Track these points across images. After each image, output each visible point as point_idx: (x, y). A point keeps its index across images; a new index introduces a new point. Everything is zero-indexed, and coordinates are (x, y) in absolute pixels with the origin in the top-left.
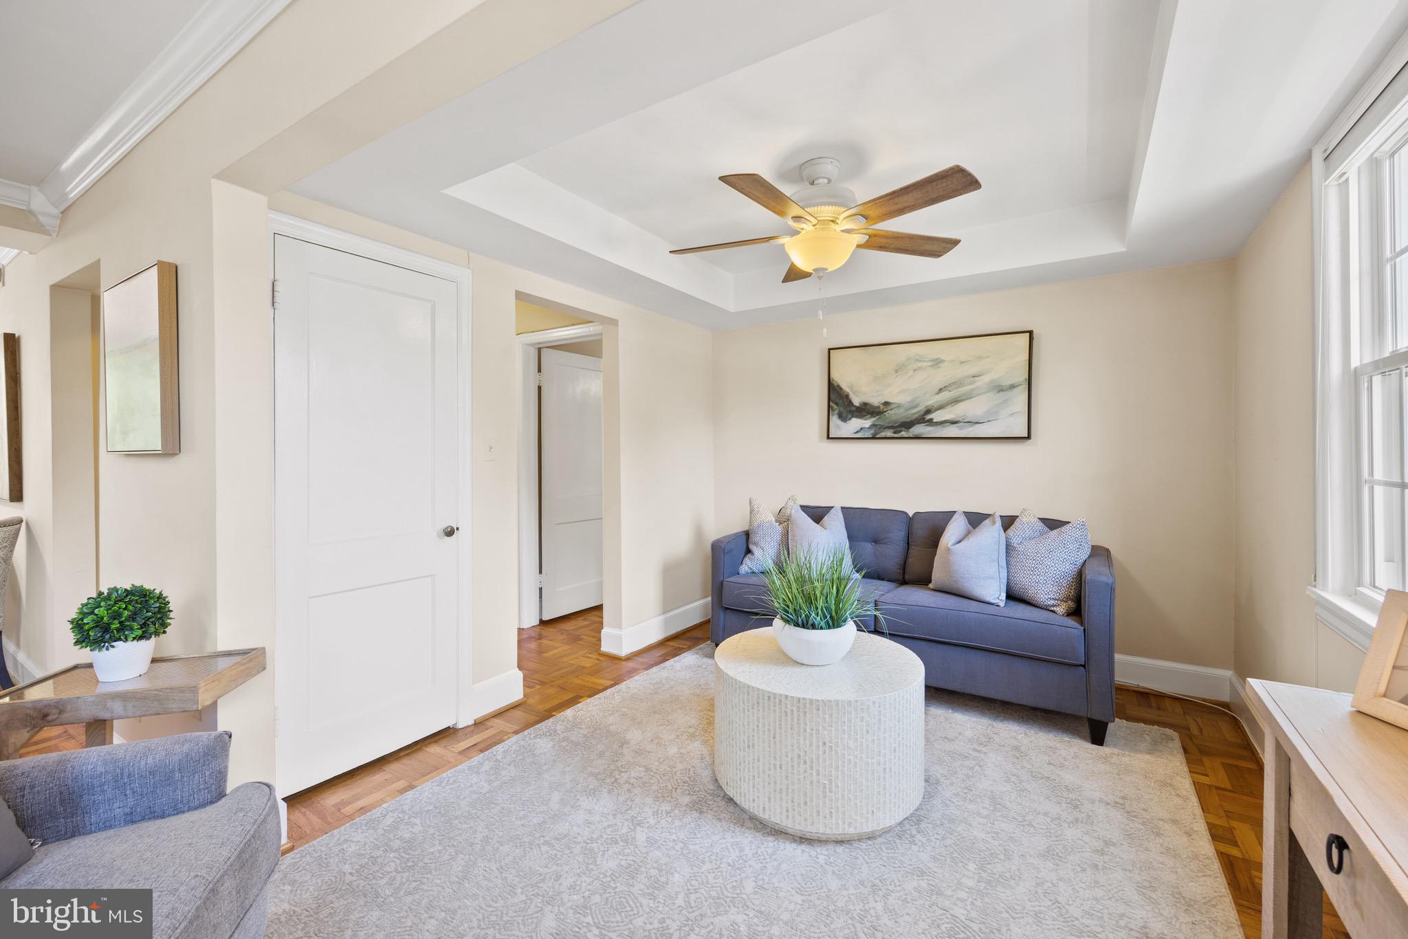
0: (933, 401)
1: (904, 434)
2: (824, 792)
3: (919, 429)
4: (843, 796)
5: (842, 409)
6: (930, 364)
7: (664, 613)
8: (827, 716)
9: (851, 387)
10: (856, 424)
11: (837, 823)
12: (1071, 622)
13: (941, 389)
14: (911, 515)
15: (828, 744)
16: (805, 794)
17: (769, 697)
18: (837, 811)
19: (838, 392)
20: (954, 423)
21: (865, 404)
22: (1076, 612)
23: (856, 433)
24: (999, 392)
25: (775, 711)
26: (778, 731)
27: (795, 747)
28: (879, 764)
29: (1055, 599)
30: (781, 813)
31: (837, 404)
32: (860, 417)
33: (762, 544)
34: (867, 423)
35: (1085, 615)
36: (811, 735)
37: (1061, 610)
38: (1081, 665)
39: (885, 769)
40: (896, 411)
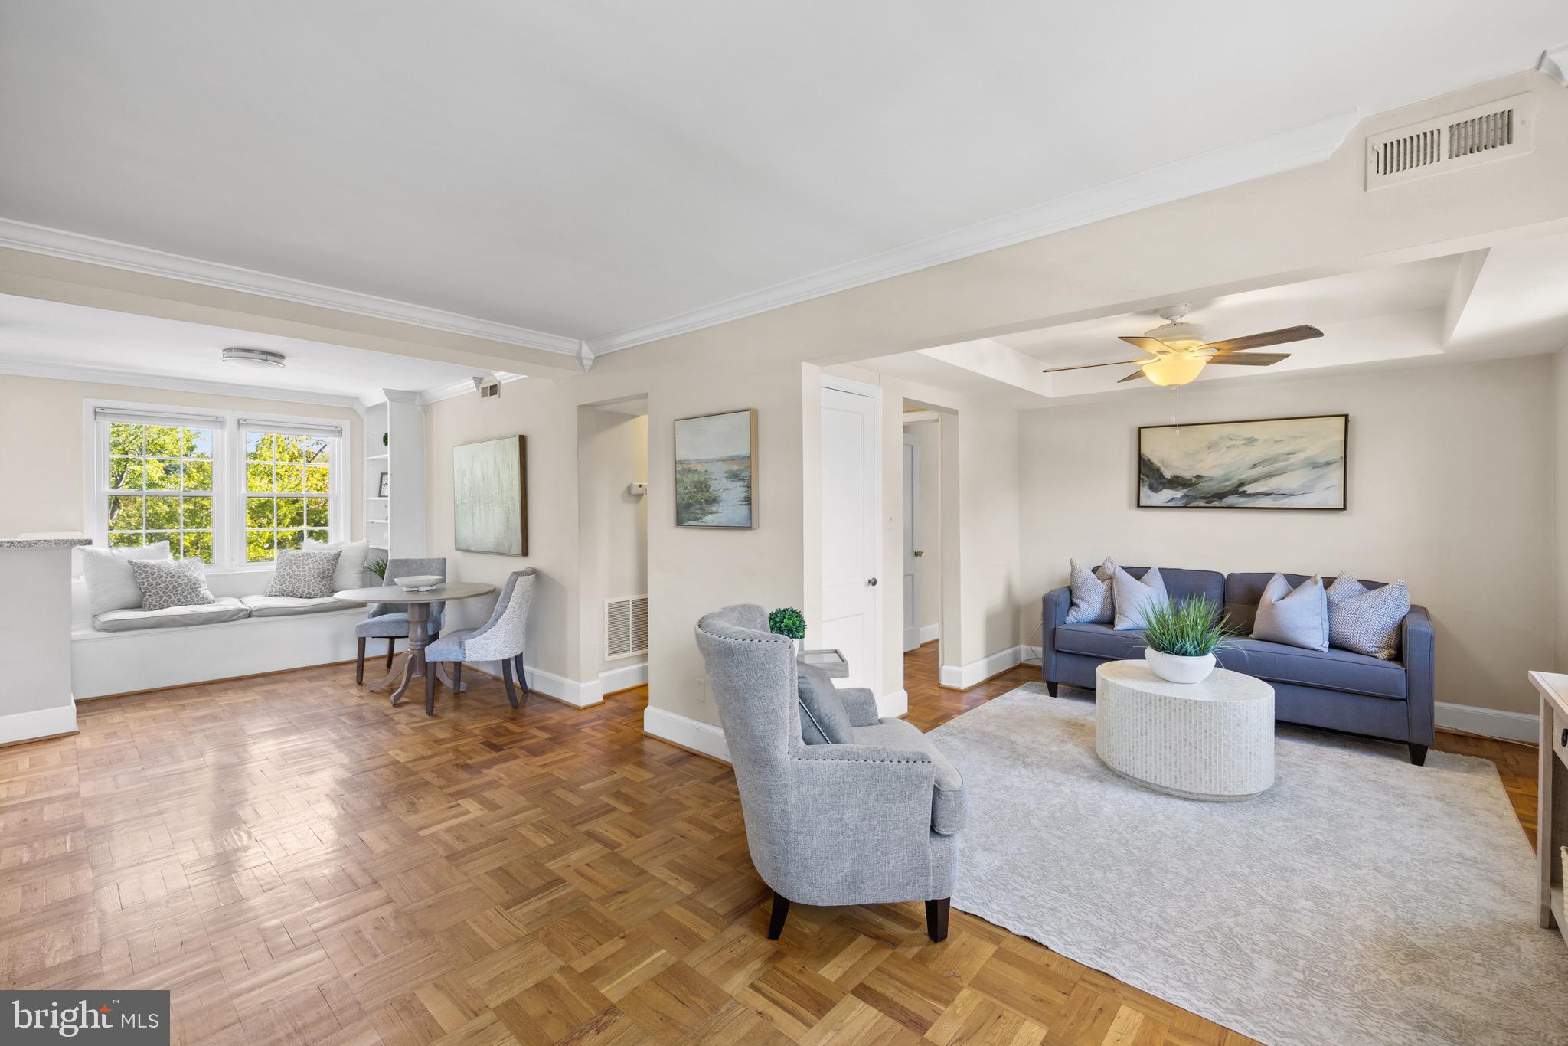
0: (1246, 475)
1: (1216, 504)
2: (1206, 765)
3: (1231, 500)
4: (1220, 768)
5: (1153, 481)
6: (1244, 442)
7: (987, 656)
8: (1208, 712)
9: (1162, 462)
10: (1166, 495)
11: (1215, 787)
12: (1393, 664)
13: (1254, 465)
14: (1226, 576)
15: (1208, 732)
16: (1191, 766)
17: (1160, 700)
18: (1216, 779)
19: (1148, 466)
20: (1267, 494)
21: (1177, 477)
22: (1398, 655)
23: (1168, 502)
24: (1314, 468)
25: (1165, 708)
26: (1168, 722)
27: (1182, 734)
28: (1246, 748)
29: (1377, 647)
30: (1170, 780)
31: (1147, 476)
32: (1172, 488)
33: (1087, 598)
34: (1179, 494)
35: (1406, 659)
36: (1195, 725)
37: (1383, 655)
38: (1403, 699)
39: (1251, 753)
40: (1209, 483)
